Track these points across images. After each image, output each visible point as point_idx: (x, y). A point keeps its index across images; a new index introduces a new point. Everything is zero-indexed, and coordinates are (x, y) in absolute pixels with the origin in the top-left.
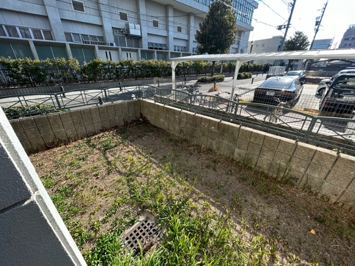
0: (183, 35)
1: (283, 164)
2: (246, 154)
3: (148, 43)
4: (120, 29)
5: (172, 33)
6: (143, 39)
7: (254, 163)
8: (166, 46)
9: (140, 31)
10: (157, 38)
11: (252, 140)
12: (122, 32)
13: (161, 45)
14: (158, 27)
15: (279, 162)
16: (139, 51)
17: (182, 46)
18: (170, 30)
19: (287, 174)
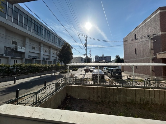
0: (47, 54)
1: (144, 97)
2: (131, 98)
3: (29, 56)
4: (11, 48)
5: (42, 53)
6: (26, 54)
7: (135, 101)
8: (39, 58)
9: (24, 50)
10: (34, 54)
11: (131, 92)
12: (12, 49)
13: (36, 57)
14: (35, 49)
15: (142, 97)
16: (24, 59)
17: (47, 58)
18: (41, 51)
19: (146, 100)
